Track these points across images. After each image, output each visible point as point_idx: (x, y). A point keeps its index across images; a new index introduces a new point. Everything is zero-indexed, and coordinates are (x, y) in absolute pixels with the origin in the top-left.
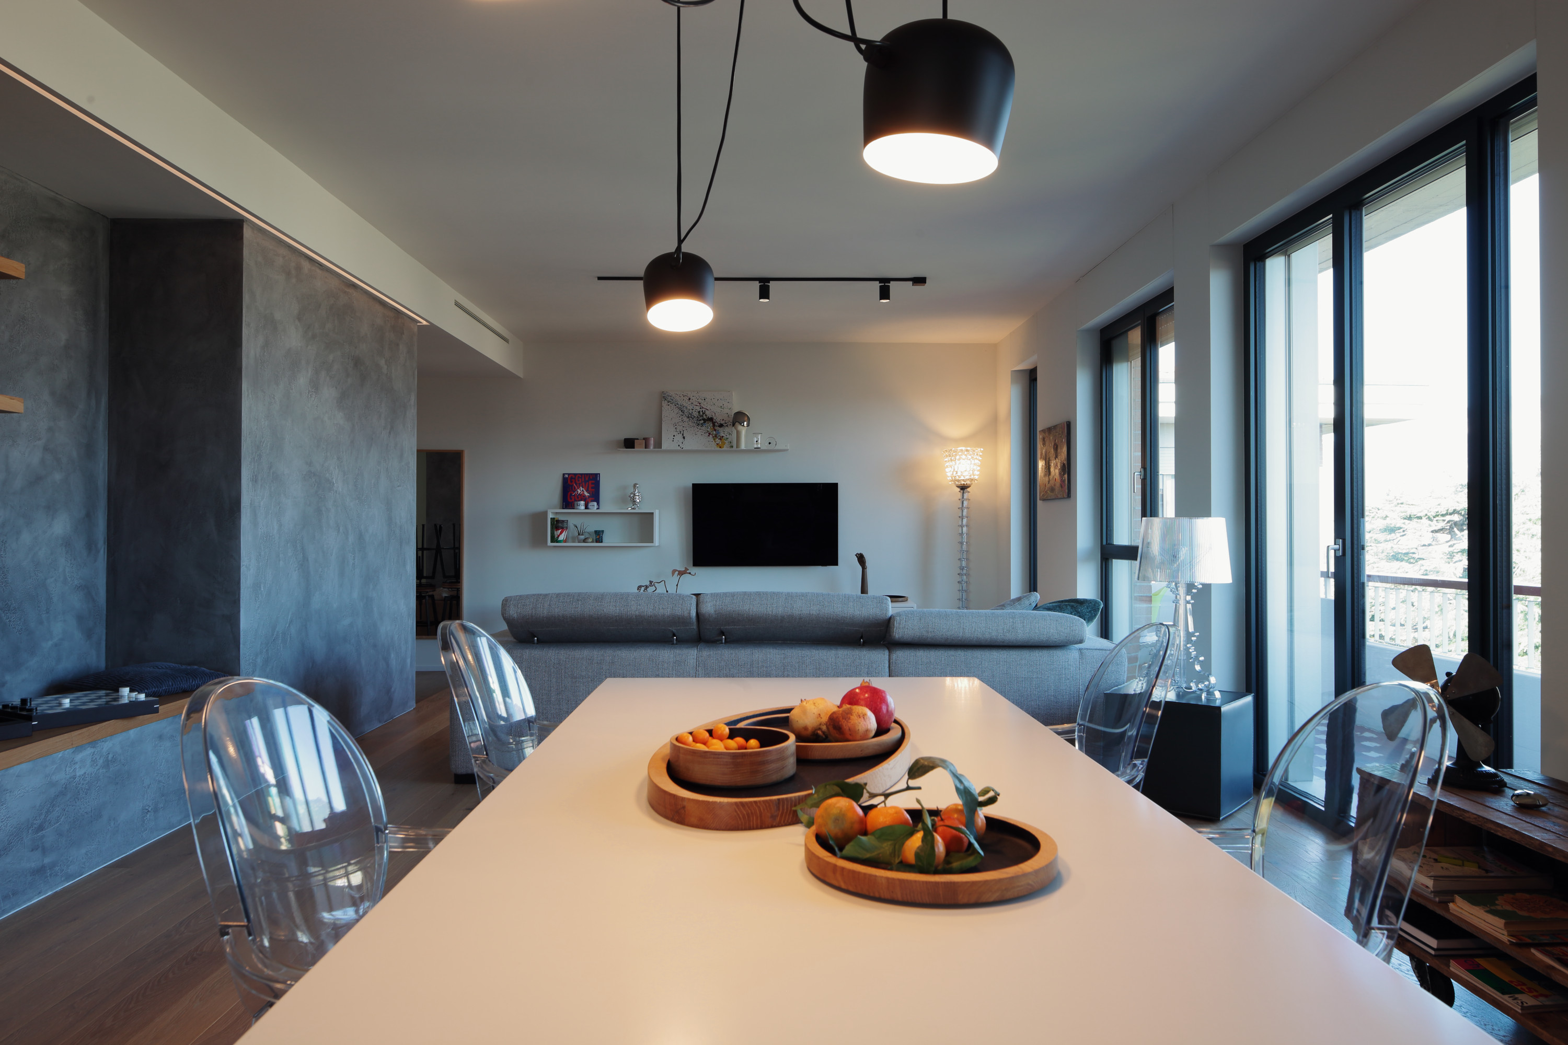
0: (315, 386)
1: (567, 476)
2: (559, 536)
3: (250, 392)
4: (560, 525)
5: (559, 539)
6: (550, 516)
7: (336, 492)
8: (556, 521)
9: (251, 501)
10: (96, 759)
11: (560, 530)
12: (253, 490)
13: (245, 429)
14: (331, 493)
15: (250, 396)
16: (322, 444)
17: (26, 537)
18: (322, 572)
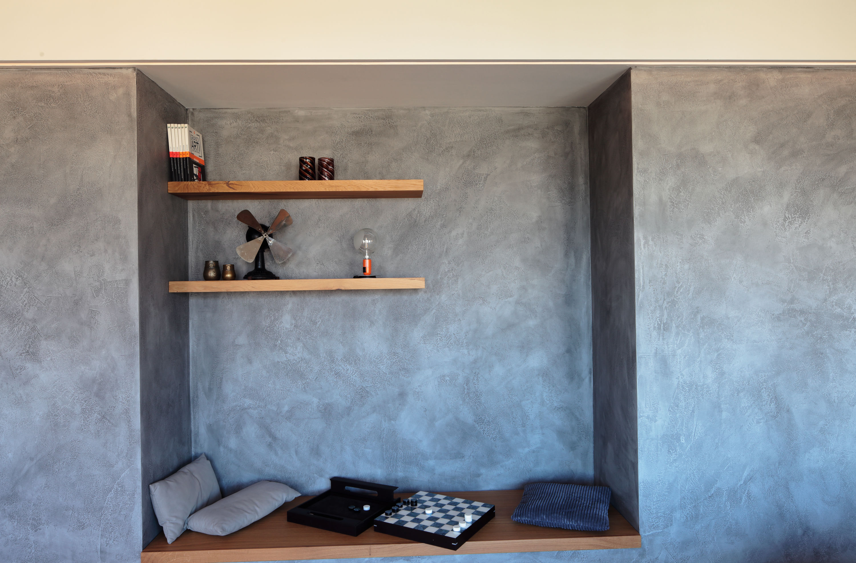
0: (801, 210)
9: (657, 350)
12: (659, 339)
13: (641, 279)
14: (851, 331)
15: (651, 243)
16: (822, 275)
17: (499, 370)
18: (826, 425)
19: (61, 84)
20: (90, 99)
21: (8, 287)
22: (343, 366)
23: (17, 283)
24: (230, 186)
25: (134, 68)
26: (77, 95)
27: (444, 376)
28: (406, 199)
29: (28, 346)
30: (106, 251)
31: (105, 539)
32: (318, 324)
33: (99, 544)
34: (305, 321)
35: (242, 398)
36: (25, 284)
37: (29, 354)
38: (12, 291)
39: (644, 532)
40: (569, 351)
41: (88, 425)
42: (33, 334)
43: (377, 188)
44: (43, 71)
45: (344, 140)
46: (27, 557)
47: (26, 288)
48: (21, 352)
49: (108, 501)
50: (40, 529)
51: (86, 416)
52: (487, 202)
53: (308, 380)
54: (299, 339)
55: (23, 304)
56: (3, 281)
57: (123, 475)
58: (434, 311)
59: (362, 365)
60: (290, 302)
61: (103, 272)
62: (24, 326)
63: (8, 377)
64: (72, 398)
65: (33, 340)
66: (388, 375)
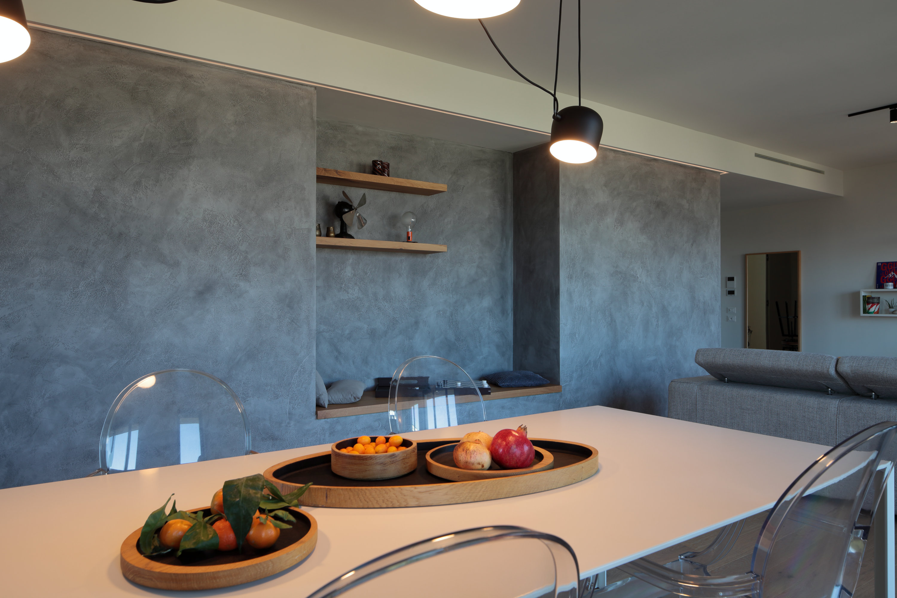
0: (620, 222)
1: (880, 264)
2: (869, 309)
3: (566, 230)
4: (871, 301)
5: (870, 311)
6: (863, 294)
7: (640, 282)
8: (868, 298)
9: (567, 289)
10: (462, 412)
11: (871, 305)
12: (569, 283)
13: (562, 251)
14: (636, 283)
15: (566, 232)
16: (627, 255)
17: (468, 308)
18: (628, 328)
19: (267, 89)
20: (286, 102)
21: (228, 227)
22: (383, 303)
23: (234, 224)
24: (338, 173)
25: (316, 88)
26: (278, 98)
27: (439, 311)
28: (420, 195)
29: (241, 270)
30: (295, 208)
31: (292, 405)
32: (369, 274)
33: (288, 408)
34: (360, 272)
35: (319, 324)
36: (240, 226)
37: (242, 276)
38: (231, 230)
39: (562, 384)
40: (502, 297)
41: (282, 326)
42: (245, 262)
43: (422, 187)
44: (255, 77)
45: (386, 151)
46: (237, 421)
47: (241, 228)
48: (236, 274)
49: (295, 378)
50: (248, 401)
51: (281, 320)
52: (463, 203)
53: (361, 312)
54: (356, 284)
55: (238, 240)
56: (224, 222)
57: (304, 360)
58: (435, 269)
59: (394, 303)
60: (351, 258)
61: (293, 222)
62: (239, 256)
63: (227, 292)
64: (272, 308)
65: (245, 266)
66: (409, 310)
